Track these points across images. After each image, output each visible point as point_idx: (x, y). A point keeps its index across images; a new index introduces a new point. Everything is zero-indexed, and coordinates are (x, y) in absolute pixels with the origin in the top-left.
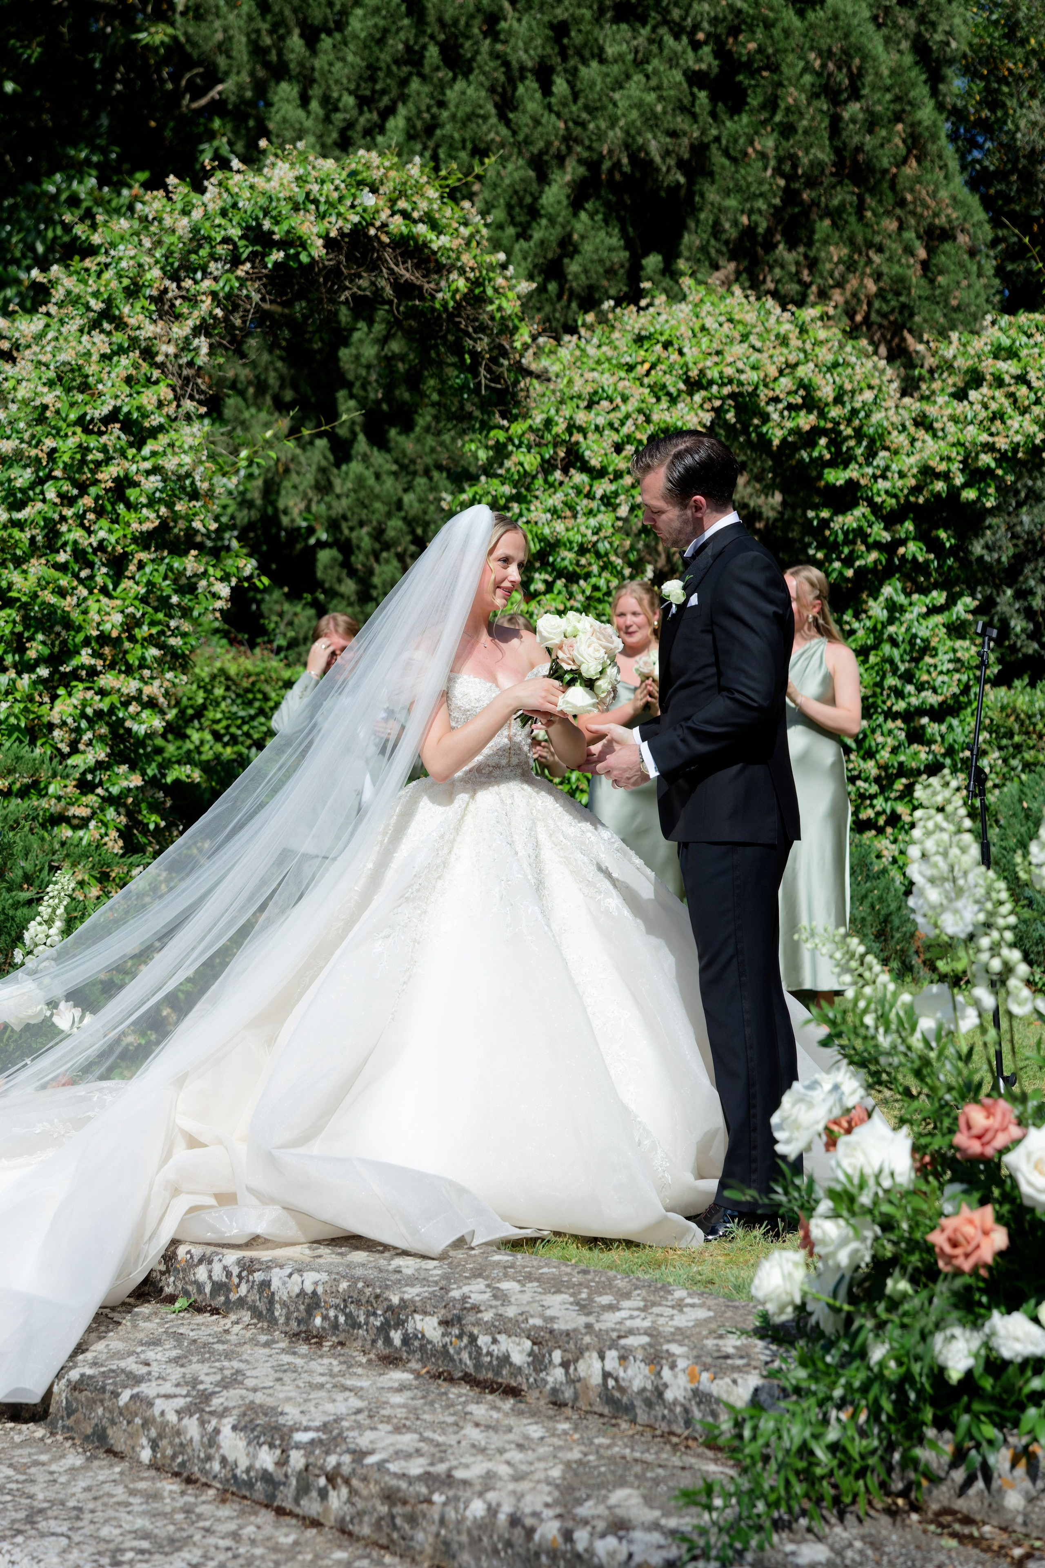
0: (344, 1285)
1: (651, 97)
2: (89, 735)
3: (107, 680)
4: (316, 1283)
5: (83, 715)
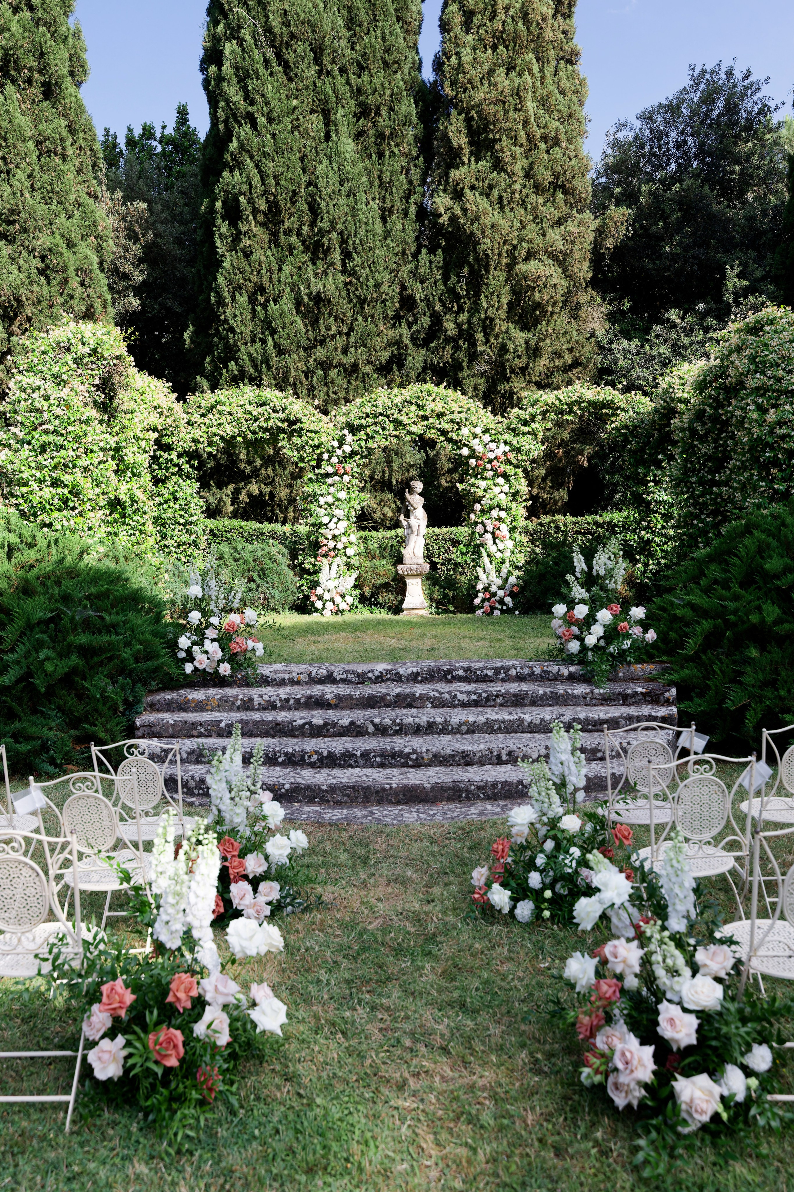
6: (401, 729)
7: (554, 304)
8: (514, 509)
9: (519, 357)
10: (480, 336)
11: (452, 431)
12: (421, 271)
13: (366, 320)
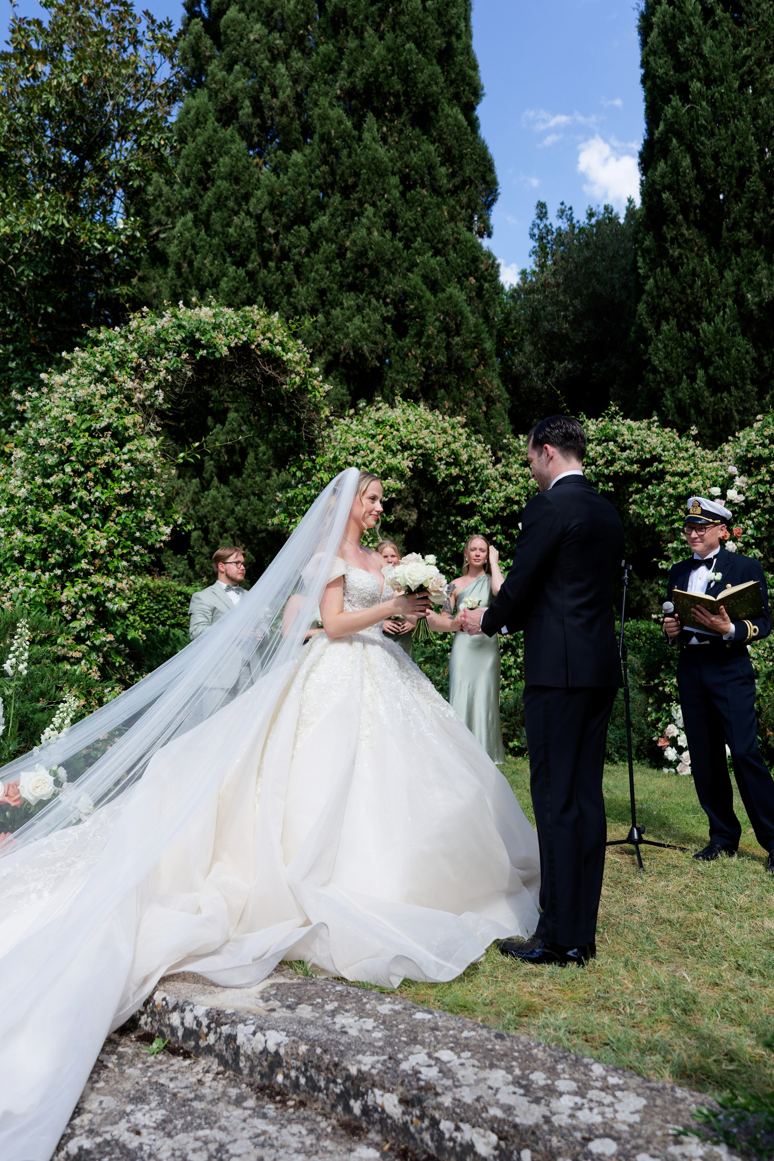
0: (303, 1048)
1: (366, 325)
2: (84, 610)
3: (96, 578)
4: (278, 1045)
5: (81, 598)
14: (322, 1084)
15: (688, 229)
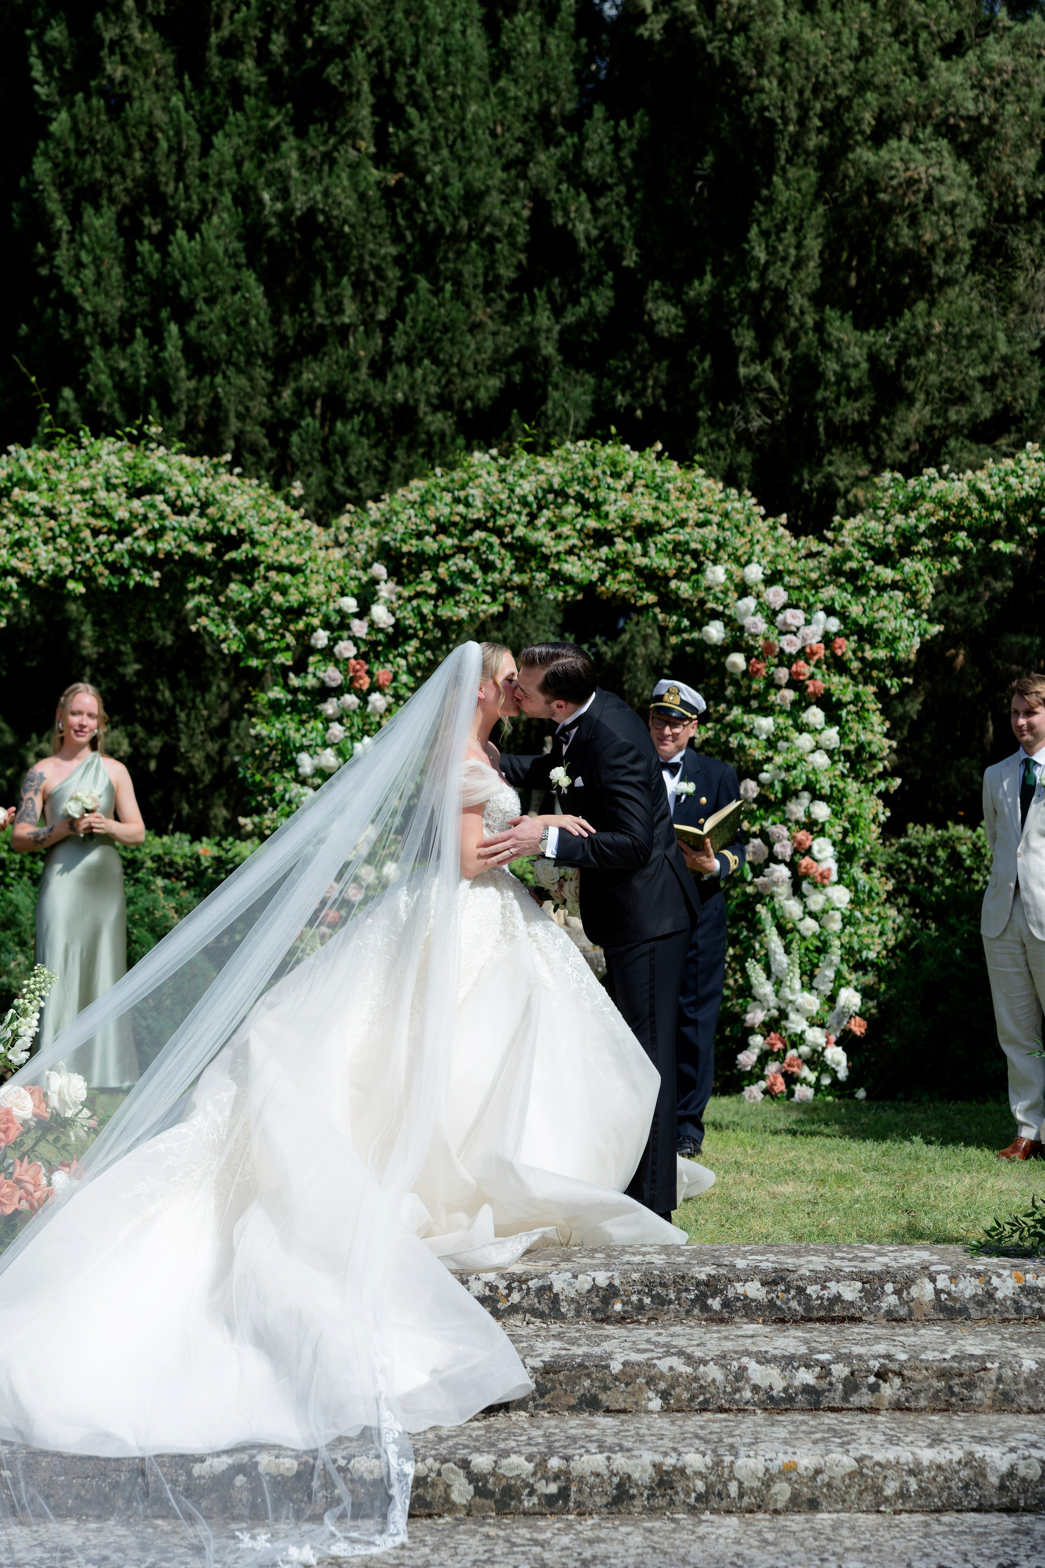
0: (638, 1275)
4: (610, 1278)
6: (563, 1492)
7: (949, 258)
8: (853, 799)
9: (854, 395)
10: (746, 339)
11: (679, 575)
12: (591, 164)
13: (437, 291)
14: (672, 1296)
15: (142, 28)
